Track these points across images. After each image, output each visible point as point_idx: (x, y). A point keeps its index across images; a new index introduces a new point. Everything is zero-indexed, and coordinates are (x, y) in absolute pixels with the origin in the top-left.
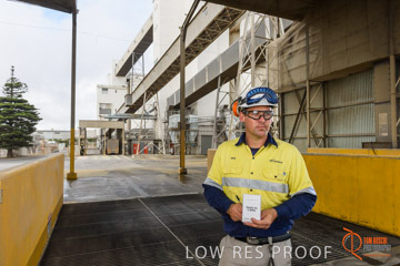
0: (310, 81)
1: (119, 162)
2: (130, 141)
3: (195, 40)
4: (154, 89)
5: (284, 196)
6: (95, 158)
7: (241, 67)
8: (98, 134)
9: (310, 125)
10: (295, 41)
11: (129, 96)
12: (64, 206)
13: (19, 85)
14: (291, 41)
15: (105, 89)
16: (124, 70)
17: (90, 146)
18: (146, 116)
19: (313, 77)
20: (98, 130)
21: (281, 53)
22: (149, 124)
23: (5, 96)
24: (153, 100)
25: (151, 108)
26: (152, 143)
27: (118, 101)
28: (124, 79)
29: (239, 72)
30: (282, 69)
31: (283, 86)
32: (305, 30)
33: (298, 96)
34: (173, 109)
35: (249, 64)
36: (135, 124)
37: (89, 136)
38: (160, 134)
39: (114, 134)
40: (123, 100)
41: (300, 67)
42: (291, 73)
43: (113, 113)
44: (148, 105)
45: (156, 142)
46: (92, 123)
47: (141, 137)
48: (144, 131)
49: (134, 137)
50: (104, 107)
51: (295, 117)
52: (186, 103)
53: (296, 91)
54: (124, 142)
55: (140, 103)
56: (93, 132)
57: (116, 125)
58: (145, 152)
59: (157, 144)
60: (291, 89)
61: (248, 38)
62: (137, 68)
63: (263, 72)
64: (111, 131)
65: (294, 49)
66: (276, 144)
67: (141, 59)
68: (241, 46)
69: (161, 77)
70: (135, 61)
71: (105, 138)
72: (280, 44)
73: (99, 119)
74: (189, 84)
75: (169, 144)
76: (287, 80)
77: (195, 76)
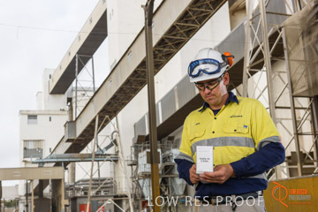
2: (74, 199)
3: (173, 28)
4: (111, 110)
7: (247, 63)
8: (22, 192)
11: (71, 124)
15: (32, 117)
16: (63, 84)
18: (99, 156)
20: (21, 184)
22: (105, 170)
24: (110, 127)
25: (108, 142)
26: (110, 201)
27: (53, 135)
28: (64, 98)
29: (246, 70)
34: (141, 141)
35: (261, 55)
36: (83, 171)
38: (125, 186)
39: (47, 191)
43: (46, 154)
44: (102, 139)
45: (119, 199)
46: (10, 173)
47: (92, 193)
48: (97, 182)
50: (31, 146)
52: (162, 133)
54: (64, 202)
55: (89, 134)
57: (51, 173)
59: (119, 203)
61: (256, 15)
62: (84, 79)
63: (283, 67)
64: (43, 184)
66: (238, 102)
67: (90, 64)
69: (121, 90)
70: (81, 68)
72: (303, 19)
73: (23, 165)
74: (169, 98)
75: (140, 202)
77: (178, 85)
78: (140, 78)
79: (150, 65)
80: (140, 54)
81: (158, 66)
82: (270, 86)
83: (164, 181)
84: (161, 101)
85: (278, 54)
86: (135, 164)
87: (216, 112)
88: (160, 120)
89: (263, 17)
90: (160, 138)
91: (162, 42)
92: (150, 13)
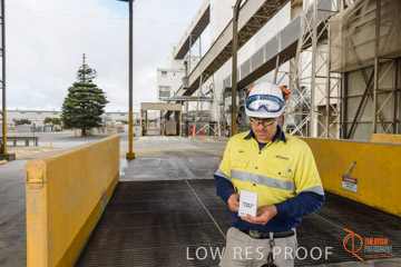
0: (379, 58)
1: (176, 142)
2: (187, 122)
3: (252, 18)
4: (210, 71)
5: (288, 194)
6: (155, 138)
7: (300, 45)
8: (158, 115)
9: (378, 107)
10: (363, 13)
11: (186, 79)
12: (120, 183)
13: (89, 71)
14: (358, 13)
15: (164, 73)
16: (181, 54)
17: (151, 127)
18: (202, 98)
19: (384, 53)
20: (158, 112)
21: (347, 27)
22: (205, 106)
23: (78, 81)
24: (209, 82)
25: (208, 90)
26: (207, 125)
27: (176, 84)
28: (182, 62)
29: (299, 50)
30: (347, 45)
31: (347, 65)
33: (365, 75)
34: (227, 91)
35: (310, 40)
36: (192, 106)
37: (150, 117)
38: (216, 117)
39: (172, 116)
40: (180, 83)
41: (368, 42)
42: (358, 50)
43: (172, 95)
44: (204, 88)
45: (212, 124)
46: (152, 106)
47: (198, 119)
48: (201, 113)
49: (190, 119)
50: (163, 90)
51: (360, 100)
52: (240, 87)
53: (363, 69)
54: (181, 124)
55: (196, 85)
56: (154, 114)
58: (202, 133)
59: (213, 126)
60: (356, 67)
61: (310, 12)
62: (194, 50)
63: (325, 48)
64: (169, 113)
65: (362, 21)
66: (284, 140)
67: (198, 41)
68: (302, 21)
69: (216, 59)
70: (193, 44)
71: (164, 120)
72: (345, 17)
73: (159, 101)
74: (246, 64)
75: (225, 126)
76: (351, 58)
77: (253, 57)
78: (229, 53)
79: (235, 43)
80: (229, 37)
81: (240, 44)
82: (314, 62)
83: (240, 115)
84: (241, 66)
86: (223, 104)
88: (240, 78)
89: (315, 13)
90: (238, 89)
91: (244, 29)
92: (238, 9)
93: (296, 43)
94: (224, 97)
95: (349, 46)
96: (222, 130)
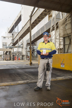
1: (10, 62)
2: (14, 55)
3: (36, 20)
4: (22, 37)
7: (51, 29)
11: (13, 40)
15: (4, 38)
16: (11, 31)
18: (19, 47)
20: (2, 52)
21: (64, 24)
22: (20, 50)
24: (21, 41)
25: (21, 44)
26: (21, 56)
27: (9, 42)
28: (11, 34)
29: (51, 31)
31: (64, 35)
32: (71, 17)
33: (69, 38)
34: (28, 44)
35: (54, 28)
36: (15, 50)
38: (24, 53)
39: (8, 53)
40: (11, 41)
42: (67, 30)
43: (8, 46)
44: (20, 43)
45: (23, 56)
47: (17, 54)
48: (18, 52)
49: (15, 54)
50: (4, 44)
51: (68, 45)
52: (33, 42)
53: (69, 36)
54: (12, 56)
55: (17, 42)
57: (9, 50)
58: (19, 59)
60: (67, 36)
61: (54, 19)
62: (16, 30)
63: (58, 30)
64: (7, 52)
67: (17, 26)
68: (52, 22)
69: (24, 33)
70: (15, 27)
71: (5, 55)
72: (63, 21)
73: (3, 48)
75: (27, 56)
76: (65, 33)
77: (36, 32)
78: (28, 31)
79: (31, 28)
80: (28, 25)
81: (32, 28)
83: (32, 53)
84: (33, 36)
85: (57, 27)
86: (26, 49)
87: (46, 44)
88: (32, 40)
89: (55, 19)
90: (32, 44)
91: (33, 23)
92: (31, 16)
93: (50, 28)
94: (27, 46)
95: (65, 30)
96: (26, 58)
